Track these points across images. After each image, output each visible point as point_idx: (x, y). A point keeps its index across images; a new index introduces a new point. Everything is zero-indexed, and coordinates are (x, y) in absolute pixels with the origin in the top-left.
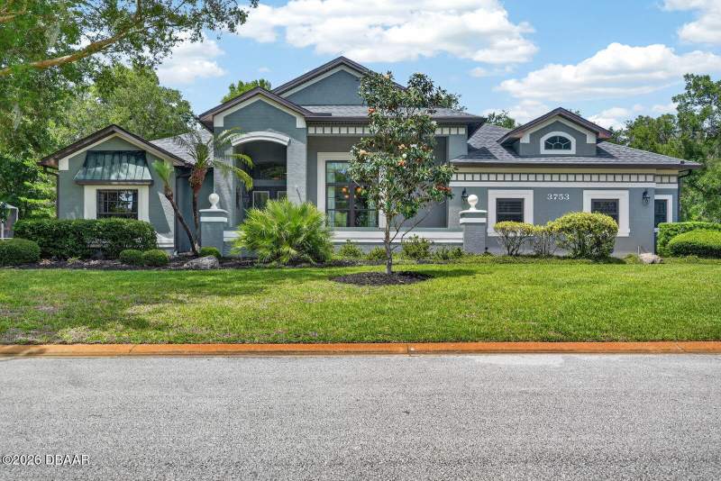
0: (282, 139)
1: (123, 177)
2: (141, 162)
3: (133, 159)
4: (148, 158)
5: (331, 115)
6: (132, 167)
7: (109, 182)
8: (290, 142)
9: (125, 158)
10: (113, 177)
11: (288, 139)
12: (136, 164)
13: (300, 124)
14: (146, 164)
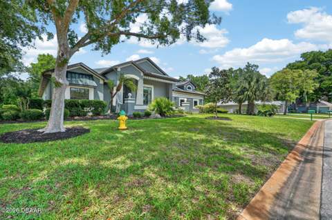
2: (91, 79)
4: (94, 78)
6: (88, 81)
8: (139, 80)
11: (139, 78)
13: (142, 74)
14: (93, 80)
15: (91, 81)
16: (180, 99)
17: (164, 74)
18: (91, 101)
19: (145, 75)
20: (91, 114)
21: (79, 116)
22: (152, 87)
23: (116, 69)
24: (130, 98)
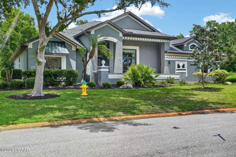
0: (115, 40)
1: (58, 52)
2: (63, 46)
3: (60, 45)
4: (66, 45)
5: (132, 33)
6: (60, 48)
7: (52, 54)
8: (117, 42)
9: (56, 44)
10: (53, 52)
11: (117, 40)
12: (61, 47)
13: (121, 35)
14: (65, 47)
15: (63, 49)
16: (177, 63)
17: (154, 30)
18: (64, 70)
19: (125, 35)
20: (63, 83)
21: (52, 85)
22: (137, 48)
23: (89, 33)
24: (103, 66)
